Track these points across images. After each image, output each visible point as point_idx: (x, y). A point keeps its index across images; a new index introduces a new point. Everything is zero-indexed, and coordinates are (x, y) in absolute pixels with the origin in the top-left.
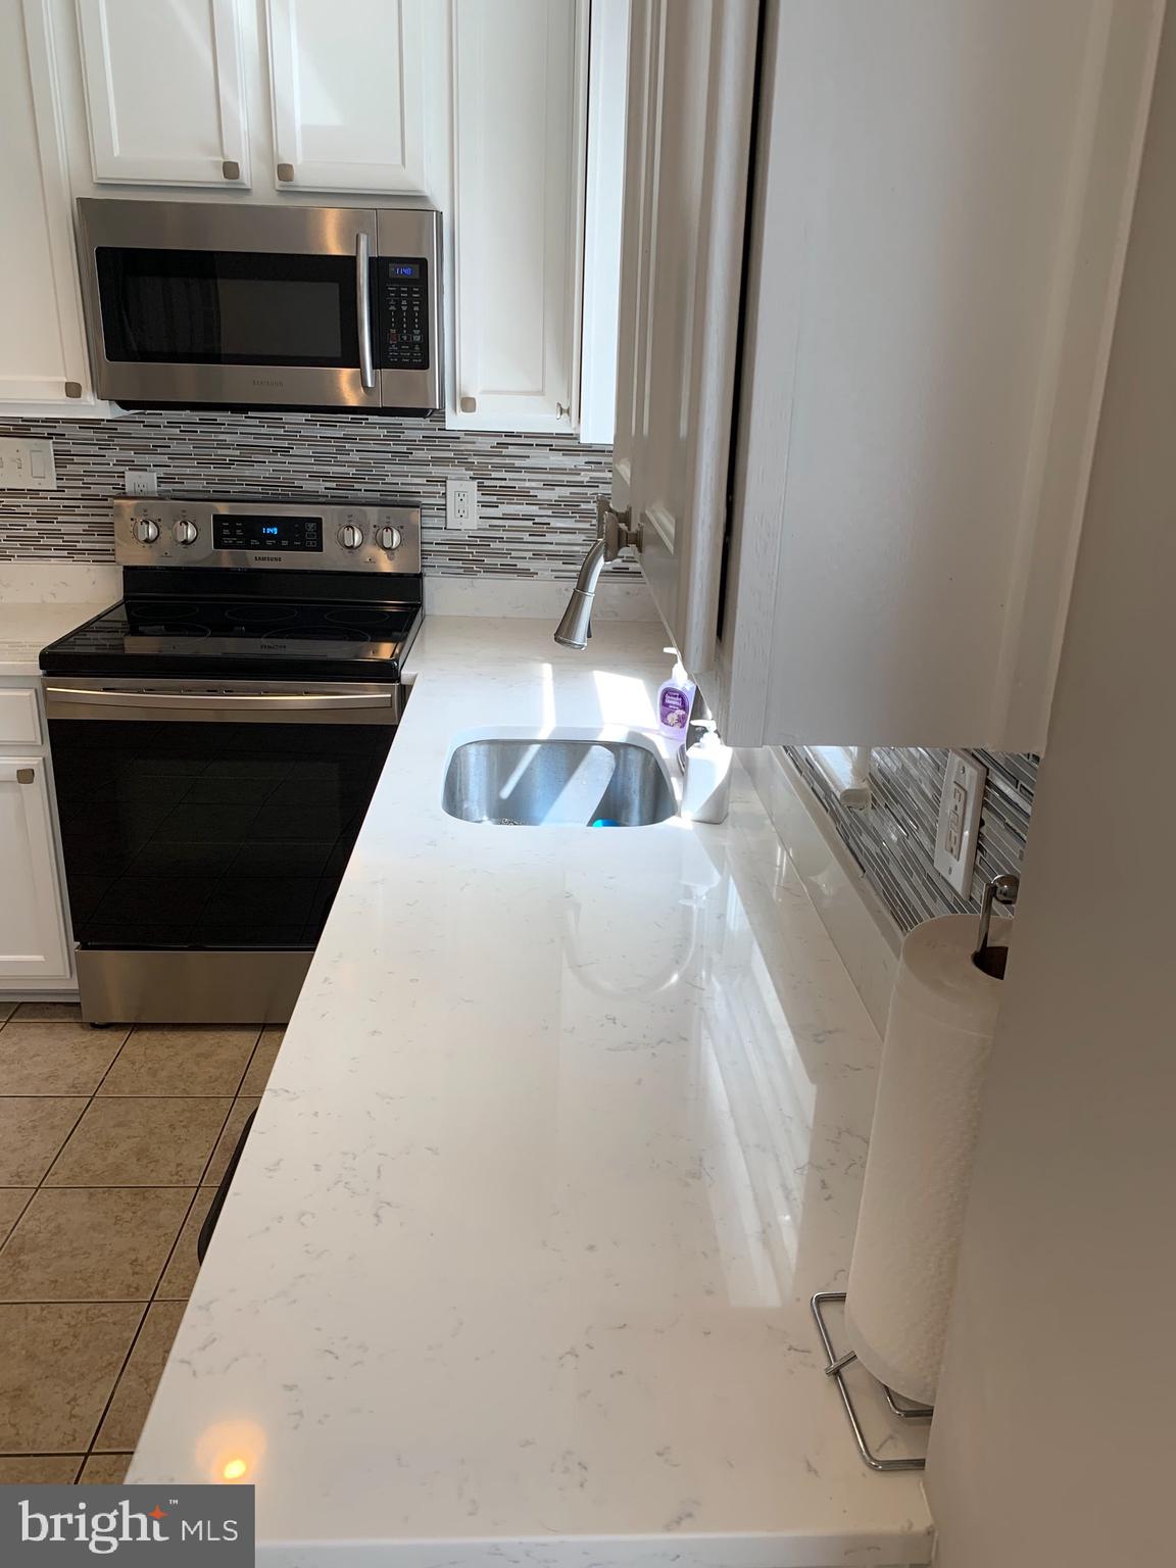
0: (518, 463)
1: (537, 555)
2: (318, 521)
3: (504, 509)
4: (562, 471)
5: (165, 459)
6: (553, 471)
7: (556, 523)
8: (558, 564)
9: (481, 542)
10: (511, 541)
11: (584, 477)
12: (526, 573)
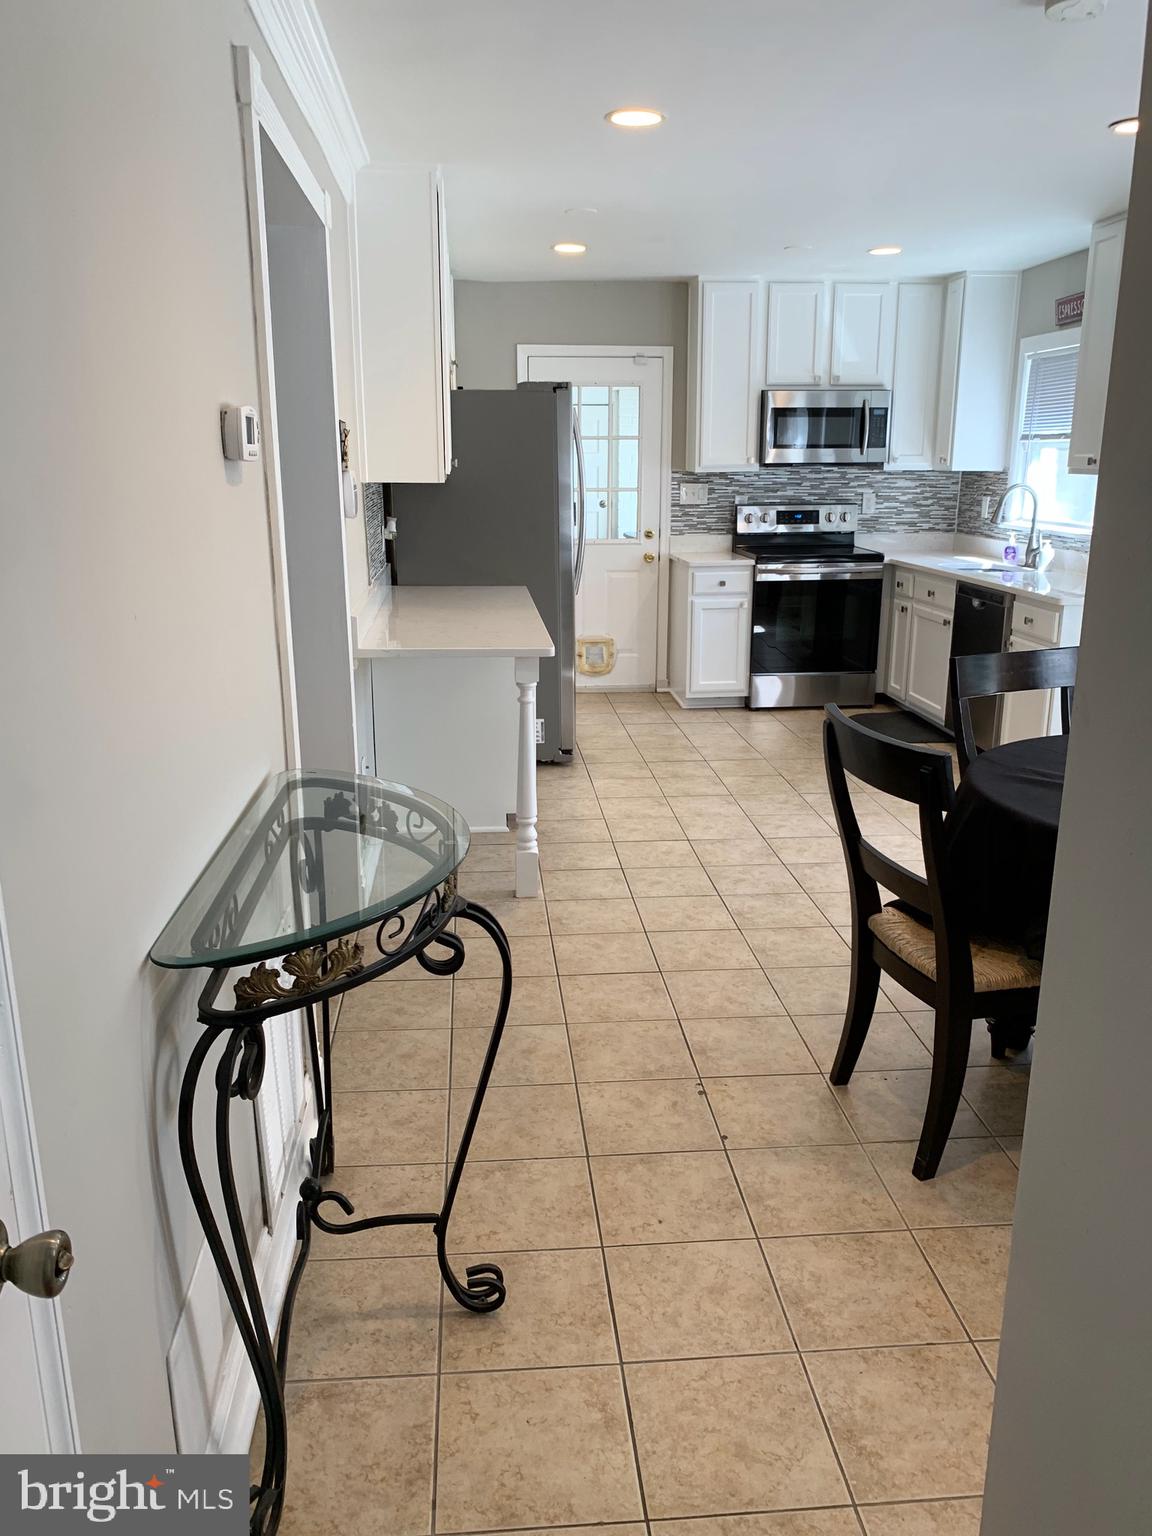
0: (892, 485)
1: (898, 524)
2: (818, 512)
3: (886, 504)
4: (910, 488)
5: (751, 490)
6: (907, 488)
7: (906, 510)
8: (906, 527)
9: (875, 519)
10: (888, 518)
11: (918, 490)
12: (894, 531)
